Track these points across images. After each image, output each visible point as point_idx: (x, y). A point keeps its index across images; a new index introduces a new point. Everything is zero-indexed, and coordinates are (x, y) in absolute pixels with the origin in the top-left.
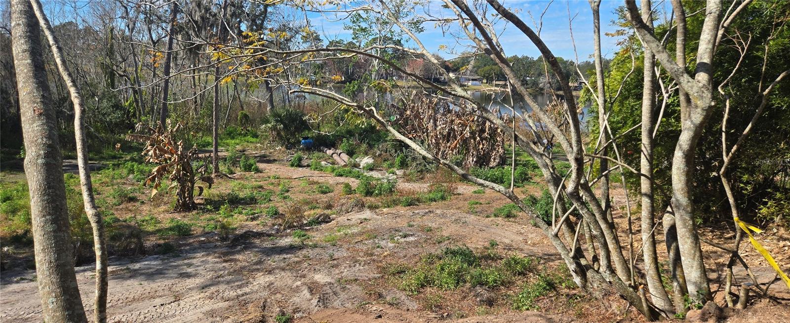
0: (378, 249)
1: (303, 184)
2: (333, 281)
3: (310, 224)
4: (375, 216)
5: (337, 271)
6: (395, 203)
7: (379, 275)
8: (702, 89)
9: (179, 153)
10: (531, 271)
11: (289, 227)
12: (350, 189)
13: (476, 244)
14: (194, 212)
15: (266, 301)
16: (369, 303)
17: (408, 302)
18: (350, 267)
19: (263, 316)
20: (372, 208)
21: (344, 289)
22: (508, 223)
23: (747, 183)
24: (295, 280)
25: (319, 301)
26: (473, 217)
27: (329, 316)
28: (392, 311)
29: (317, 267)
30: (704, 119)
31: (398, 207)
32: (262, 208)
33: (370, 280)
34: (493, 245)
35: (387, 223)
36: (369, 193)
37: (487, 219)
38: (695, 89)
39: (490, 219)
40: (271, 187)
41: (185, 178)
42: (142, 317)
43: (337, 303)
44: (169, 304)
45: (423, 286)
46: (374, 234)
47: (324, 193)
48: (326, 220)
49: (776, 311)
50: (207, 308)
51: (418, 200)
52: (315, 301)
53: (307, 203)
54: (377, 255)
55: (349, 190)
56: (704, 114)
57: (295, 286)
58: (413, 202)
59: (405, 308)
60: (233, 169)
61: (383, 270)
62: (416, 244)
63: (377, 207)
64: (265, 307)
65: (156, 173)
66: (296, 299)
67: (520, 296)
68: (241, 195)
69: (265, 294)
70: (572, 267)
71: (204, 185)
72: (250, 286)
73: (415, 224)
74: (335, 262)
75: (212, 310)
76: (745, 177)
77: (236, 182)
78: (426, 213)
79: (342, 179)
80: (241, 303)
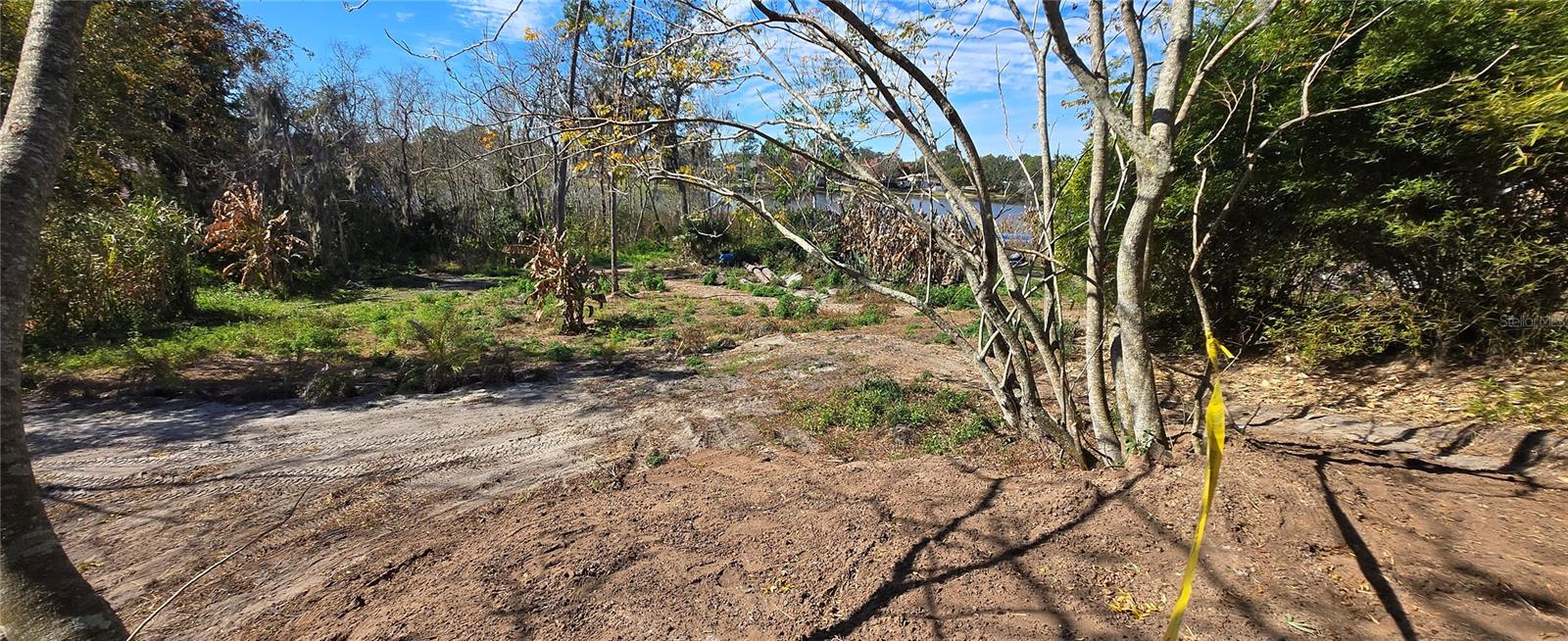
0: (787, 381)
1: (713, 304)
2: (722, 417)
3: (709, 350)
4: (790, 342)
5: (731, 406)
6: (817, 327)
7: (780, 411)
8: (1158, 149)
9: (564, 265)
10: (967, 407)
11: (684, 354)
12: (767, 310)
13: (905, 376)
14: (583, 335)
15: (640, 436)
16: (761, 444)
17: (808, 444)
18: (747, 400)
19: (633, 456)
21: (734, 426)
23: (1249, 296)
24: (678, 415)
25: (701, 440)
26: (909, 343)
27: (709, 458)
28: (783, 453)
29: (708, 400)
30: (1159, 191)
31: (820, 332)
32: (663, 330)
33: (767, 417)
34: (928, 375)
35: (803, 351)
36: (787, 315)
37: (927, 346)
38: (1147, 149)
39: (930, 346)
40: (675, 308)
41: (574, 295)
42: (494, 452)
43: (723, 443)
44: (528, 438)
45: (831, 424)
46: (783, 364)
47: (736, 314)
48: (729, 345)
49: (1252, 459)
50: (571, 444)
51: (846, 324)
52: (696, 440)
53: (713, 327)
54: (783, 388)
55: (765, 312)
56: (1161, 184)
57: (677, 421)
58: (838, 325)
59: (805, 450)
60: (636, 286)
61: (786, 406)
62: (833, 375)
63: (794, 331)
64: (636, 444)
65: (537, 289)
66: (675, 437)
67: (934, 437)
68: (639, 316)
69: (641, 430)
70: (1002, 400)
71: (595, 305)
72: (625, 420)
73: (836, 351)
74: (730, 395)
76: (1246, 290)
77: (637, 301)
78: (852, 338)
79: (761, 300)
80: (611, 439)
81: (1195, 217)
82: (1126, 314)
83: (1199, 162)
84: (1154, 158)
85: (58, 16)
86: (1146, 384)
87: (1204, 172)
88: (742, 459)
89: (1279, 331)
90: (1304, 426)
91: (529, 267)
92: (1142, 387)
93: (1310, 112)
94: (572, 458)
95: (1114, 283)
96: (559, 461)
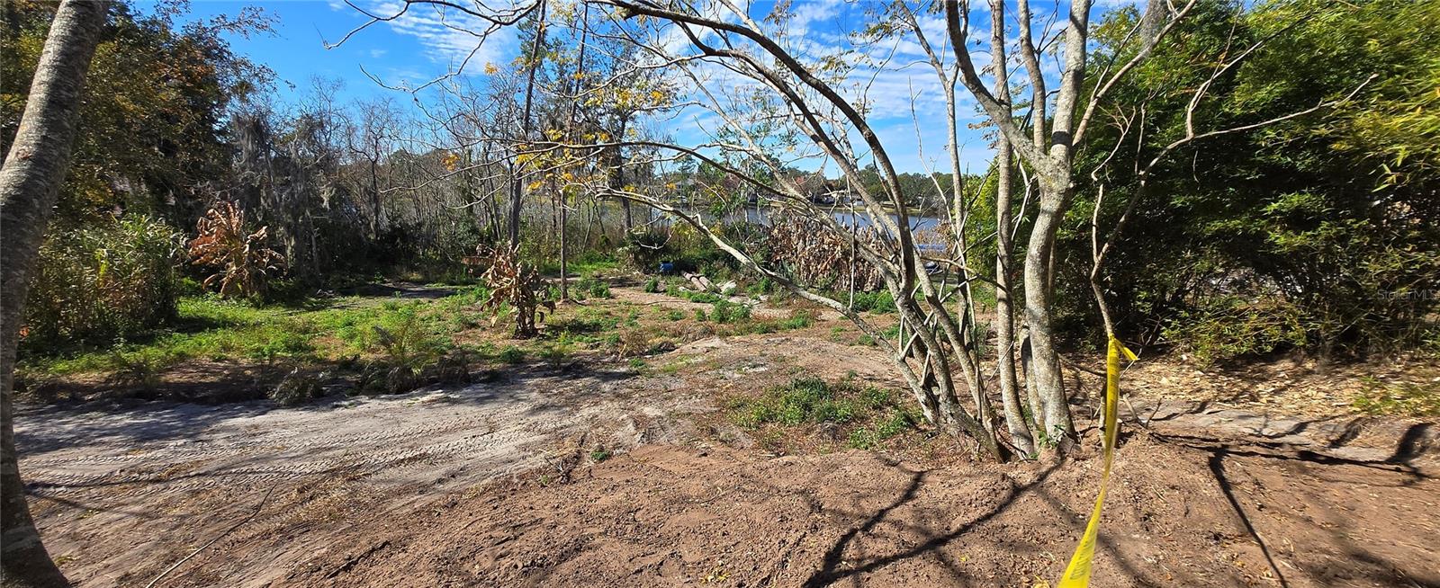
0: (722, 380)
1: (654, 310)
2: (663, 415)
3: (651, 353)
4: (725, 344)
5: (671, 404)
6: (750, 330)
7: (716, 409)
8: (1058, 167)
9: (518, 275)
10: (889, 404)
11: (627, 356)
12: (704, 315)
13: (831, 375)
14: (534, 339)
15: (586, 433)
16: (699, 439)
17: (743, 439)
18: (685, 399)
19: (579, 452)
20: (725, 335)
21: (674, 423)
22: (873, 352)
23: (1146, 300)
24: (622, 413)
25: (643, 436)
26: (835, 345)
27: (650, 453)
28: (719, 449)
29: (649, 399)
30: (1061, 205)
31: (753, 335)
32: (607, 334)
33: (705, 414)
34: (852, 374)
35: (737, 352)
36: (722, 320)
37: (851, 347)
38: (1049, 168)
39: (855, 347)
40: (620, 314)
41: (526, 301)
42: (450, 449)
43: (663, 439)
44: (482, 435)
45: (764, 421)
46: (718, 365)
47: (675, 319)
48: (669, 348)
49: (1156, 452)
50: (521, 441)
51: (776, 327)
52: (638, 437)
53: (654, 331)
54: (719, 387)
55: (702, 317)
56: (1061, 199)
57: (621, 418)
58: (769, 329)
59: (738, 446)
60: (584, 294)
61: (722, 404)
62: (765, 375)
63: (728, 335)
64: (583, 441)
65: (493, 297)
66: (619, 434)
67: (859, 432)
68: (586, 321)
69: (586, 427)
70: (922, 398)
71: (546, 311)
72: (572, 418)
73: (767, 353)
74: (670, 394)
75: (525, 444)
76: (1143, 295)
77: (585, 308)
78: (783, 341)
79: (698, 306)
80: (558, 436)
81: (1094, 228)
82: (1034, 318)
83: (1096, 179)
84: (1055, 175)
85: (67, 55)
86: (1055, 381)
87: (1101, 187)
88: (681, 454)
89: (1176, 332)
90: (1203, 421)
91: (485, 277)
92: (1051, 385)
93: (1194, 135)
94: (523, 454)
95: (1023, 287)
96: (511, 457)
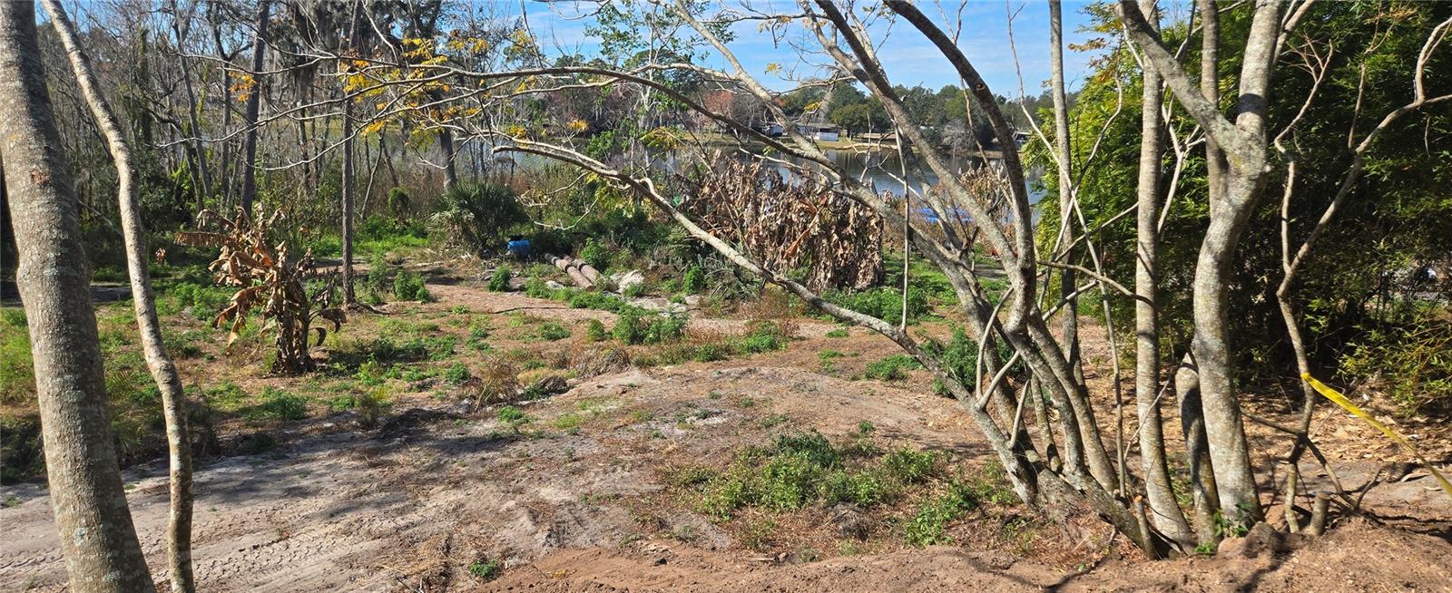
0: (657, 440)
1: (513, 322)
2: (574, 499)
3: (528, 395)
4: (649, 380)
5: (582, 481)
6: (686, 356)
7: (659, 487)
8: (1250, 143)
9: (280, 265)
10: (935, 475)
11: (491, 402)
12: (602, 331)
13: (835, 428)
14: (310, 376)
15: (450, 538)
16: (641, 538)
17: (712, 535)
18: (605, 472)
19: (446, 565)
20: (643, 364)
21: (595, 512)
22: (891, 390)
23: (1319, 312)
24: (505, 499)
25: (549, 536)
26: (827, 379)
27: (569, 563)
28: (684, 552)
29: (545, 474)
30: (1251, 196)
31: (692, 364)
32: (438, 367)
33: (642, 496)
34: (866, 429)
35: (672, 393)
36: (636, 338)
37: (854, 383)
38: (1237, 142)
39: (859, 383)
40: (454, 328)
41: (292, 309)
42: (218, 569)
43: (582, 540)
44: (269, 545)
45: (739, 505)
46: (647, 413)
47: (554, 338)
48: (559, 387)
50: (340, 552)
51: (728, 350)
52: (541, 536)
53: (523, 358)
54: (655, 451)
55: (600, 333)
56: (1253, 187)
57: (504, 508)
58: (716, 355)
59: (708, 546)
60: (381, 295)
61: (666, 478)
62: (726, 430)
63: (652, 364)
64: (449, 548)
65: (236, 304)
66: (506, 533)
67: (919, 520)
68: (399, 343)
69: (449, 524)
70: (1011, 466)
71: (328, 326)
72: (421, 511)
73: (722, 393)
74: (578, 464)
75: (350, 556)
77: (388, 320)
78: (743, 373)
79: (586, 313)
80: (406, 543)
81: (1284, 224)
82: (1205, 354)
83: (1283, 150)
84: (1247, 152)
87: (1291, 165)
88: (621, 562)
89: (1362, 362)
93: (1426, 98)
94: (348, 572)
96: (330, 580)
